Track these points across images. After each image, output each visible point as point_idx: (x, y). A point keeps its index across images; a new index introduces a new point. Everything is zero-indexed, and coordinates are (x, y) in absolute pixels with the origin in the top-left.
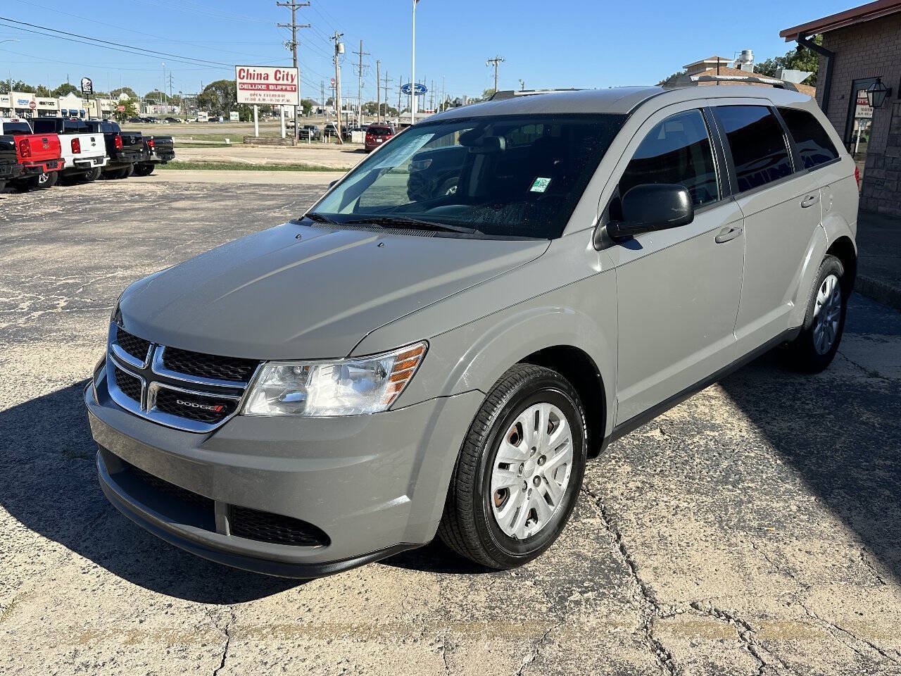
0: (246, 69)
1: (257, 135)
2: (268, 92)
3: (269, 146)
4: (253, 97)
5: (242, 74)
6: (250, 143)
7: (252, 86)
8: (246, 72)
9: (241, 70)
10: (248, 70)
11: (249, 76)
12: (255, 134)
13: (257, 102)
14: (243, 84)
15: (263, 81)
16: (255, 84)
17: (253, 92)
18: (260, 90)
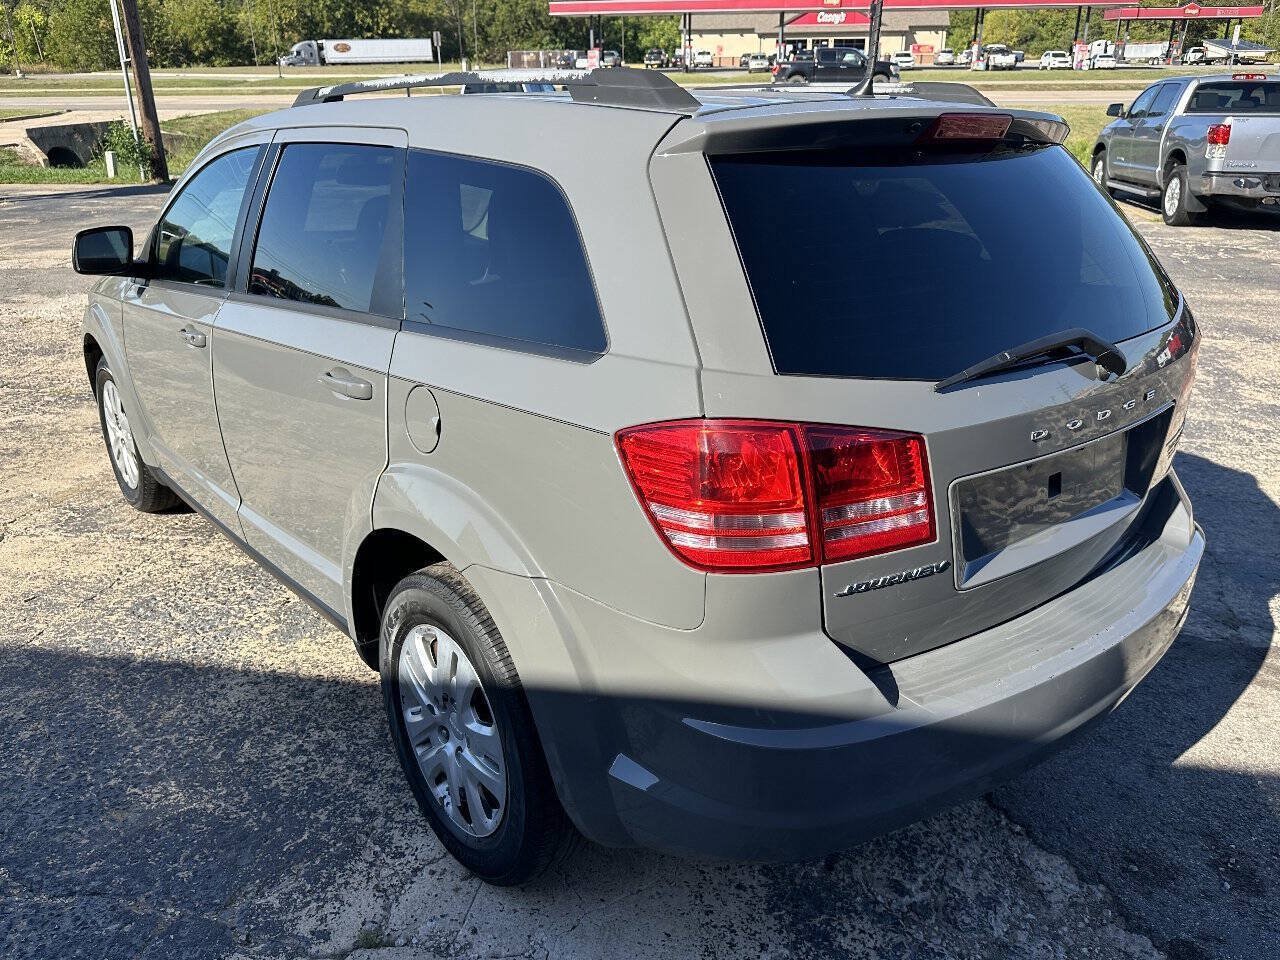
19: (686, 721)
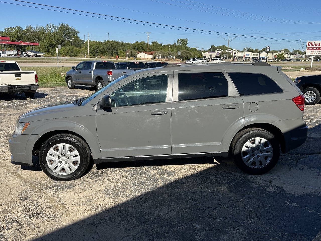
0: (311, 42)
1: (311, 67)
2: (319, 51)
3: (315, 71)
4: (312, 53)
5: (309, 44)
6: (308, 70)
7: (312, 49)
8: (311, 43)
9: (309, 43)
10: (312, 43)
11: (312, 44)
12: (311, 66)
13: (313, 54)
14: (309, 48)
15: (317, 47)
16: (314, 48)
17: (312, 51)
18: (316, 50)
19: (301, 128)
